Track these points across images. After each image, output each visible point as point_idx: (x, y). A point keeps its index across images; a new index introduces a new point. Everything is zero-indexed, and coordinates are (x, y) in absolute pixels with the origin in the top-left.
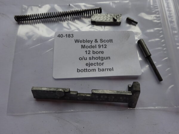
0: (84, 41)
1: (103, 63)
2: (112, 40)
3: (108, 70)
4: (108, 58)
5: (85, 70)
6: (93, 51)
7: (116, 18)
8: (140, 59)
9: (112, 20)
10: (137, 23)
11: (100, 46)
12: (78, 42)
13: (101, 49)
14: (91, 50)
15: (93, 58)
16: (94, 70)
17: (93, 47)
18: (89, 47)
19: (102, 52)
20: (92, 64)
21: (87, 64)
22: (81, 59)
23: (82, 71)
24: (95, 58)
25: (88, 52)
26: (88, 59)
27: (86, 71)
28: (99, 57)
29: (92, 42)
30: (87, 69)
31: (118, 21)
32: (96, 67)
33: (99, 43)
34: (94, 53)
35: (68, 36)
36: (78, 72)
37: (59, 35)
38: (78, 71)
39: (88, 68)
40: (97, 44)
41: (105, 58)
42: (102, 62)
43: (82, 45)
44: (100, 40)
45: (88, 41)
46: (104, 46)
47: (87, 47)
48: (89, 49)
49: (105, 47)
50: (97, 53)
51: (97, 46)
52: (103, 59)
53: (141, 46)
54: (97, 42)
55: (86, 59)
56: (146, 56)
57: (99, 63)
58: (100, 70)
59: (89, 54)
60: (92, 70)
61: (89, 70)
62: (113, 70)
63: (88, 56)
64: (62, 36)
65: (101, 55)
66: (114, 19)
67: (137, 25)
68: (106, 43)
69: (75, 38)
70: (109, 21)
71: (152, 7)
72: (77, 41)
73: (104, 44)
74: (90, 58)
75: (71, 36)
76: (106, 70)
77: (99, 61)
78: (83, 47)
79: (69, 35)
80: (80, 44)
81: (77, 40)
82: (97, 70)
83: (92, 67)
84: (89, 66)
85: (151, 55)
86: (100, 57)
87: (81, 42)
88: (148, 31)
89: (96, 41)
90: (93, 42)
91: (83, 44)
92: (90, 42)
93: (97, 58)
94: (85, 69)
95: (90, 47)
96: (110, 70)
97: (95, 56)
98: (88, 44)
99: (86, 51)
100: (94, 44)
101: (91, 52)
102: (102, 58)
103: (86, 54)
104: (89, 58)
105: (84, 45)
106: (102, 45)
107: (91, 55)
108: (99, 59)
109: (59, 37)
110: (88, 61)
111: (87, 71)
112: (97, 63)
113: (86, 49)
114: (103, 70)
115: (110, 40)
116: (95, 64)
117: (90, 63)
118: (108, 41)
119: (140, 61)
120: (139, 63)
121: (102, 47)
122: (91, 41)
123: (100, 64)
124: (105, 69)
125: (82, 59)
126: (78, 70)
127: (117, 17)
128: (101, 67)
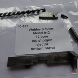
0: (35, 30)
1: (48, 44)
2: (53, 28)
3: (51, 48)
4: (51, 40)
6: (41, 36)
7: (54, 15)
8: (72, 40)
9: (52, 16)
10: (68, 17)
11: (45, 33)
12: (31, 30)
13: (46, 35)
16: (42, 48)
17: (41, 33)
18: (38, 33)
19: (47, 37)
20: (40, 45)
21: (37, 45)
22: (33, 41)
23: (34, 49)
24: (43, 41)
25: (38, 37)
26: (38, 41)
27: (37, 49)
28: (45, 40)
29: (40, 30)
30: (37, 48)
31: (56, 16)
32: (44, 47)
33: (45, 31)
34: (42, 37)
35: (24, 26)
36: (31, 50)
37: (19, 26)
38: (32, 49)
40: (44, 31)
41: (49, 40)
42: (47, 43)
43: (34, 32)
44: (45, 29)
45: (38, 30)
46: (48, 33)
47: (37, 33)
48: (38, 35)
49: (49, 33)
50: (44, 37)
51: (44, 33)
52: (47, 41)
53: (72, 32)
54: (43, 30)
55: (37, 41)
56: (75, 38)
57: (45, 43)
58: (46, 48)
59: (38, 38)
61: (39, 49)
62: (54, 48)
63: (38, 39)
64: (20, 27)
65: (46, 38)
66: (53, 15)
67: (68, 19)
68: (49, 31)
69: (29, 27)
70: (50, 17)
71: (76, 7)
72: (30, 30)
73: (47, 31)
74: (39, 41)
75: (27, 26)
76: (50, 48)
77: (45, 42)
78: (34, 33)
79: (25, 26)
80: (32, 32)
81: (30, 29)
82: (44, 48)
83: (40, 47)
86: (46, 39)
87: (33, 30)
88: (75, 22)
89: (43, 29)
91: (34, 31)
93: (44, 41)
94: (36, 48)
95: (39, 33)
96: (53, 48)
97: (43, 39)
98: (38, 32)
99: (37, 36)
100: (41, 31)
101: (40, 37)
102: (47, 40)
103: (37, 38)
105: (35, 32)
106: (47, 32)
107: (40, 39)
108: (45, 41)
109: (19, 27)
110: (38, 43)
111: (37, 50)
112: (44, 44)
113: (36, 35)
114: (48, 48)
116: (43, 45)
117: (39, 44)
118: (50, 29)
119: (72, 41)
120: (71, 43)
121: (46, 33)
123: (46, 44)
125: (34, 41)
126: (31, 49)
127: (56, 14)
128: (47, 46)
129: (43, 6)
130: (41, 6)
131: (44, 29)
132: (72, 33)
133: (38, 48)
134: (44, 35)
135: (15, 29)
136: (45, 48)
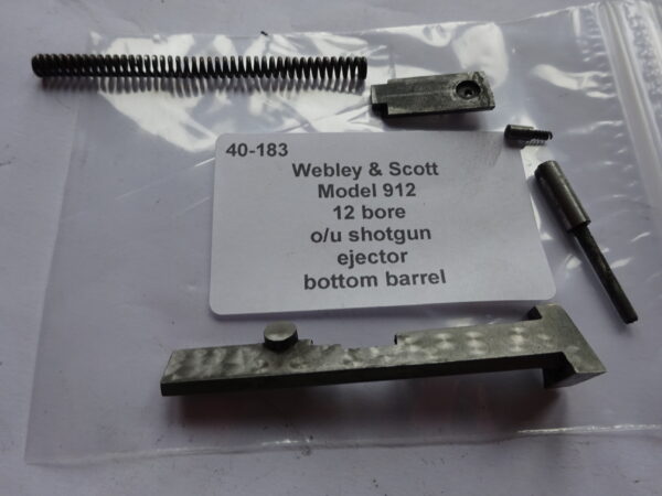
0: (329, 172)
1: (403, 254)
2: (435, 166)
3: (426, 279)
4: (424, 234)
5: (336, 281)
6: (364, 209)
8: (547, 237)
11: (388, 190)
12: (306, 174)
13: (396, 201)
14: (358, 202)
15: (363, 233)
16: (371, 280)
17: (364, 192)
18: (348, 193)
19: (400, 213)
20: (360, 258)
21: (341, 259)
22: (317, 237)
23: (324, 283)
24: (373, 236)
25: (344, 213)
26: (345, 236)
27: (337, 283)
28: (389, 231)
29: (357, 174)
30: (341, 278)
32: (379, 270)
33: (386, 178)
34: (368, 213)
35: (266, 149)
36: (306, 287)
37: (233, 146)
38: (310, 283)
39: (346, 272)
40: (379, 181)
41: (413, 235)
42: (399, 249)
43: (321, 187)
44: (391, 167)
45: (345, 171)
46: (406, 190)
47: (342, 193)
48: (348, 201)
49: (409, 194)
50: (380, 214)
51: (380, 191)
52: (401, 237)
53: (549, 189)
54: (379, 173)
55: (339, 240)
56: (569, 226)
57: (387, 252)
58: (392, 280)
59: (347, 217)
60: (362, 279)
61: (352, 282)
62: (444, 281)
63: (345, 227)
64: (243, 151)
65: (395, 223)
68: (413, 178)
69: (296, 157)
72: (300, 170)
73: (403, 179)
74: (353, 236)
75: (279, 149)
76: (418, 279)
77: (388, 246)
78: (325, 191)
79: (272, 147)
80: (313, 182)
81: (301, 166)
82: (382, 280)
83: (360, 271)
84: (352, 266)
85: (588, 222)
86: (393, 229)
87: (316, 172)
88: (573, 131)
89: (375, 170)
90: (365, 173)
91: (326, 181)
92: (353, 175)
93: (380, 236)
94: (334, 278)
95: (354, 192)
96: (433, 279)
97: (373, 225)
98: (346, 182)
99: (338, 209)
100: (366, 180)
101: (358, 213)
102: (399, 235)
103: (339, 217)
104: (351, 234)
105: (331, 186)
106: (399, 186)
107: (358, 223)
108: (390, 238)
109: (234, 153)
110: (346, 246)
111: (342, 286)
112: (382, 253)
113: (336, 201)
114: (405, 280)
115: (427, 166)
116: (373, 258)
117: (355, 254)
118: (419, 170)
119: (546, 244)
120: (543, 252)
121: (396, 192)
122: (357, 169)
123: (393, 258)
124: (414, 277)
125: (322, 238)
126: (307, 280)
128: (398, 269)
129: (378, 30)
130: (363, 32)
131: (384, 168)
132: (551, 194)
133: (346, 276)
134: (379, 201)
135: (213, 163)
136: (388, 276)
